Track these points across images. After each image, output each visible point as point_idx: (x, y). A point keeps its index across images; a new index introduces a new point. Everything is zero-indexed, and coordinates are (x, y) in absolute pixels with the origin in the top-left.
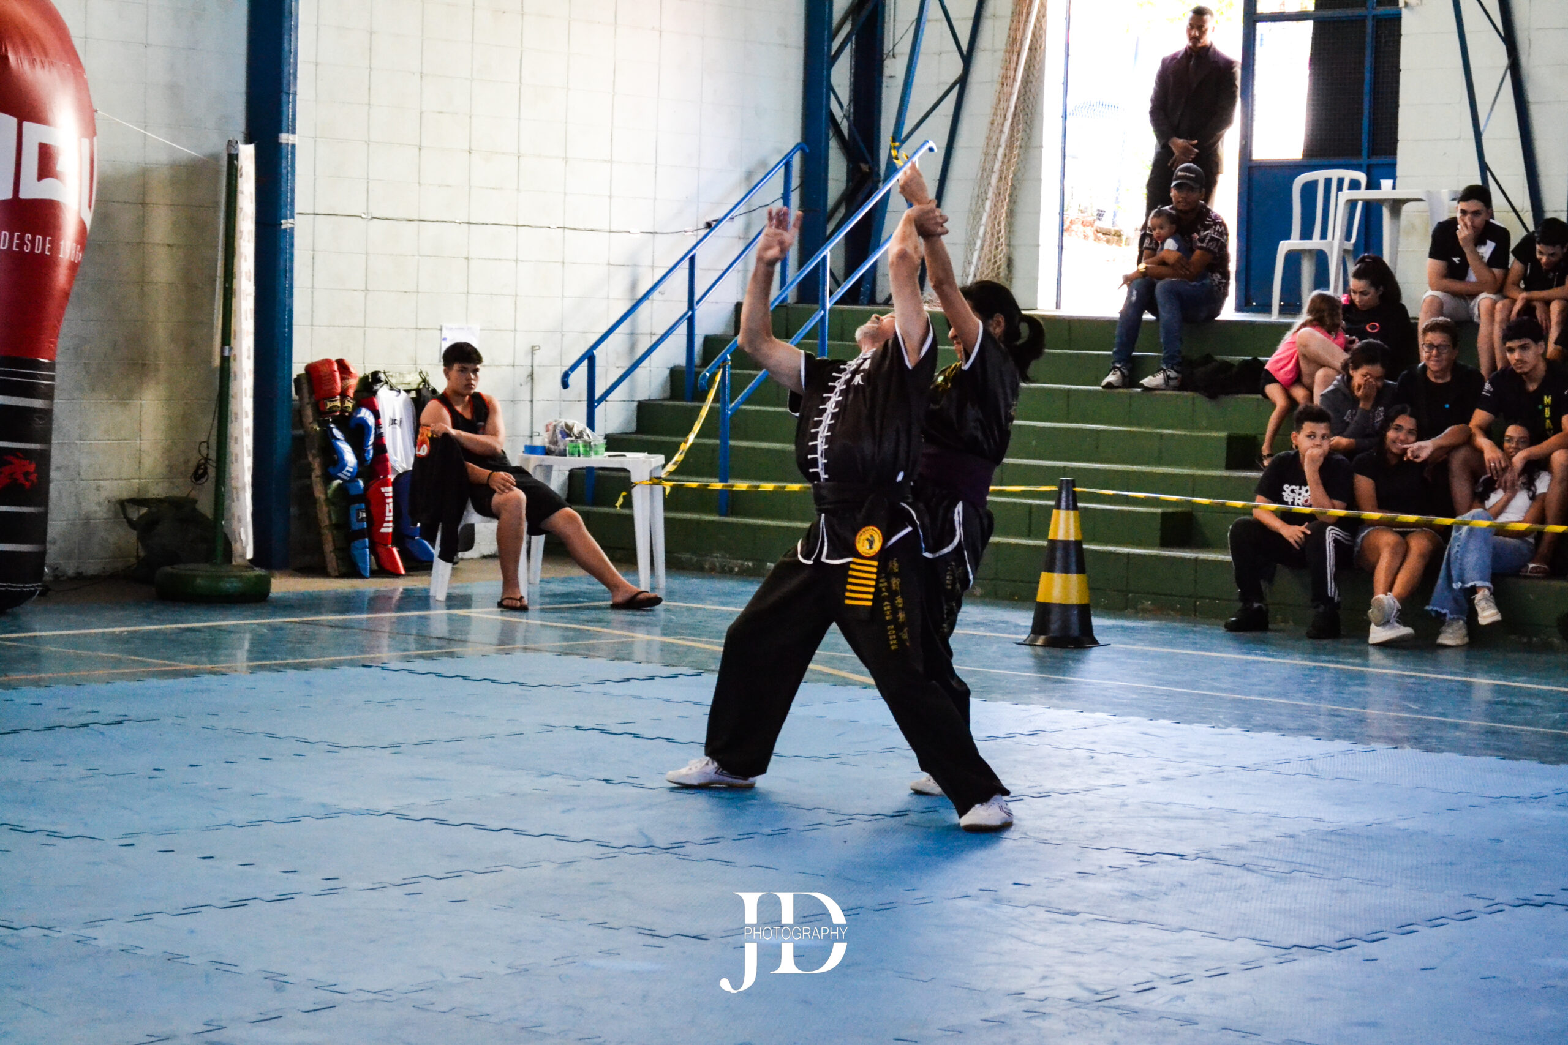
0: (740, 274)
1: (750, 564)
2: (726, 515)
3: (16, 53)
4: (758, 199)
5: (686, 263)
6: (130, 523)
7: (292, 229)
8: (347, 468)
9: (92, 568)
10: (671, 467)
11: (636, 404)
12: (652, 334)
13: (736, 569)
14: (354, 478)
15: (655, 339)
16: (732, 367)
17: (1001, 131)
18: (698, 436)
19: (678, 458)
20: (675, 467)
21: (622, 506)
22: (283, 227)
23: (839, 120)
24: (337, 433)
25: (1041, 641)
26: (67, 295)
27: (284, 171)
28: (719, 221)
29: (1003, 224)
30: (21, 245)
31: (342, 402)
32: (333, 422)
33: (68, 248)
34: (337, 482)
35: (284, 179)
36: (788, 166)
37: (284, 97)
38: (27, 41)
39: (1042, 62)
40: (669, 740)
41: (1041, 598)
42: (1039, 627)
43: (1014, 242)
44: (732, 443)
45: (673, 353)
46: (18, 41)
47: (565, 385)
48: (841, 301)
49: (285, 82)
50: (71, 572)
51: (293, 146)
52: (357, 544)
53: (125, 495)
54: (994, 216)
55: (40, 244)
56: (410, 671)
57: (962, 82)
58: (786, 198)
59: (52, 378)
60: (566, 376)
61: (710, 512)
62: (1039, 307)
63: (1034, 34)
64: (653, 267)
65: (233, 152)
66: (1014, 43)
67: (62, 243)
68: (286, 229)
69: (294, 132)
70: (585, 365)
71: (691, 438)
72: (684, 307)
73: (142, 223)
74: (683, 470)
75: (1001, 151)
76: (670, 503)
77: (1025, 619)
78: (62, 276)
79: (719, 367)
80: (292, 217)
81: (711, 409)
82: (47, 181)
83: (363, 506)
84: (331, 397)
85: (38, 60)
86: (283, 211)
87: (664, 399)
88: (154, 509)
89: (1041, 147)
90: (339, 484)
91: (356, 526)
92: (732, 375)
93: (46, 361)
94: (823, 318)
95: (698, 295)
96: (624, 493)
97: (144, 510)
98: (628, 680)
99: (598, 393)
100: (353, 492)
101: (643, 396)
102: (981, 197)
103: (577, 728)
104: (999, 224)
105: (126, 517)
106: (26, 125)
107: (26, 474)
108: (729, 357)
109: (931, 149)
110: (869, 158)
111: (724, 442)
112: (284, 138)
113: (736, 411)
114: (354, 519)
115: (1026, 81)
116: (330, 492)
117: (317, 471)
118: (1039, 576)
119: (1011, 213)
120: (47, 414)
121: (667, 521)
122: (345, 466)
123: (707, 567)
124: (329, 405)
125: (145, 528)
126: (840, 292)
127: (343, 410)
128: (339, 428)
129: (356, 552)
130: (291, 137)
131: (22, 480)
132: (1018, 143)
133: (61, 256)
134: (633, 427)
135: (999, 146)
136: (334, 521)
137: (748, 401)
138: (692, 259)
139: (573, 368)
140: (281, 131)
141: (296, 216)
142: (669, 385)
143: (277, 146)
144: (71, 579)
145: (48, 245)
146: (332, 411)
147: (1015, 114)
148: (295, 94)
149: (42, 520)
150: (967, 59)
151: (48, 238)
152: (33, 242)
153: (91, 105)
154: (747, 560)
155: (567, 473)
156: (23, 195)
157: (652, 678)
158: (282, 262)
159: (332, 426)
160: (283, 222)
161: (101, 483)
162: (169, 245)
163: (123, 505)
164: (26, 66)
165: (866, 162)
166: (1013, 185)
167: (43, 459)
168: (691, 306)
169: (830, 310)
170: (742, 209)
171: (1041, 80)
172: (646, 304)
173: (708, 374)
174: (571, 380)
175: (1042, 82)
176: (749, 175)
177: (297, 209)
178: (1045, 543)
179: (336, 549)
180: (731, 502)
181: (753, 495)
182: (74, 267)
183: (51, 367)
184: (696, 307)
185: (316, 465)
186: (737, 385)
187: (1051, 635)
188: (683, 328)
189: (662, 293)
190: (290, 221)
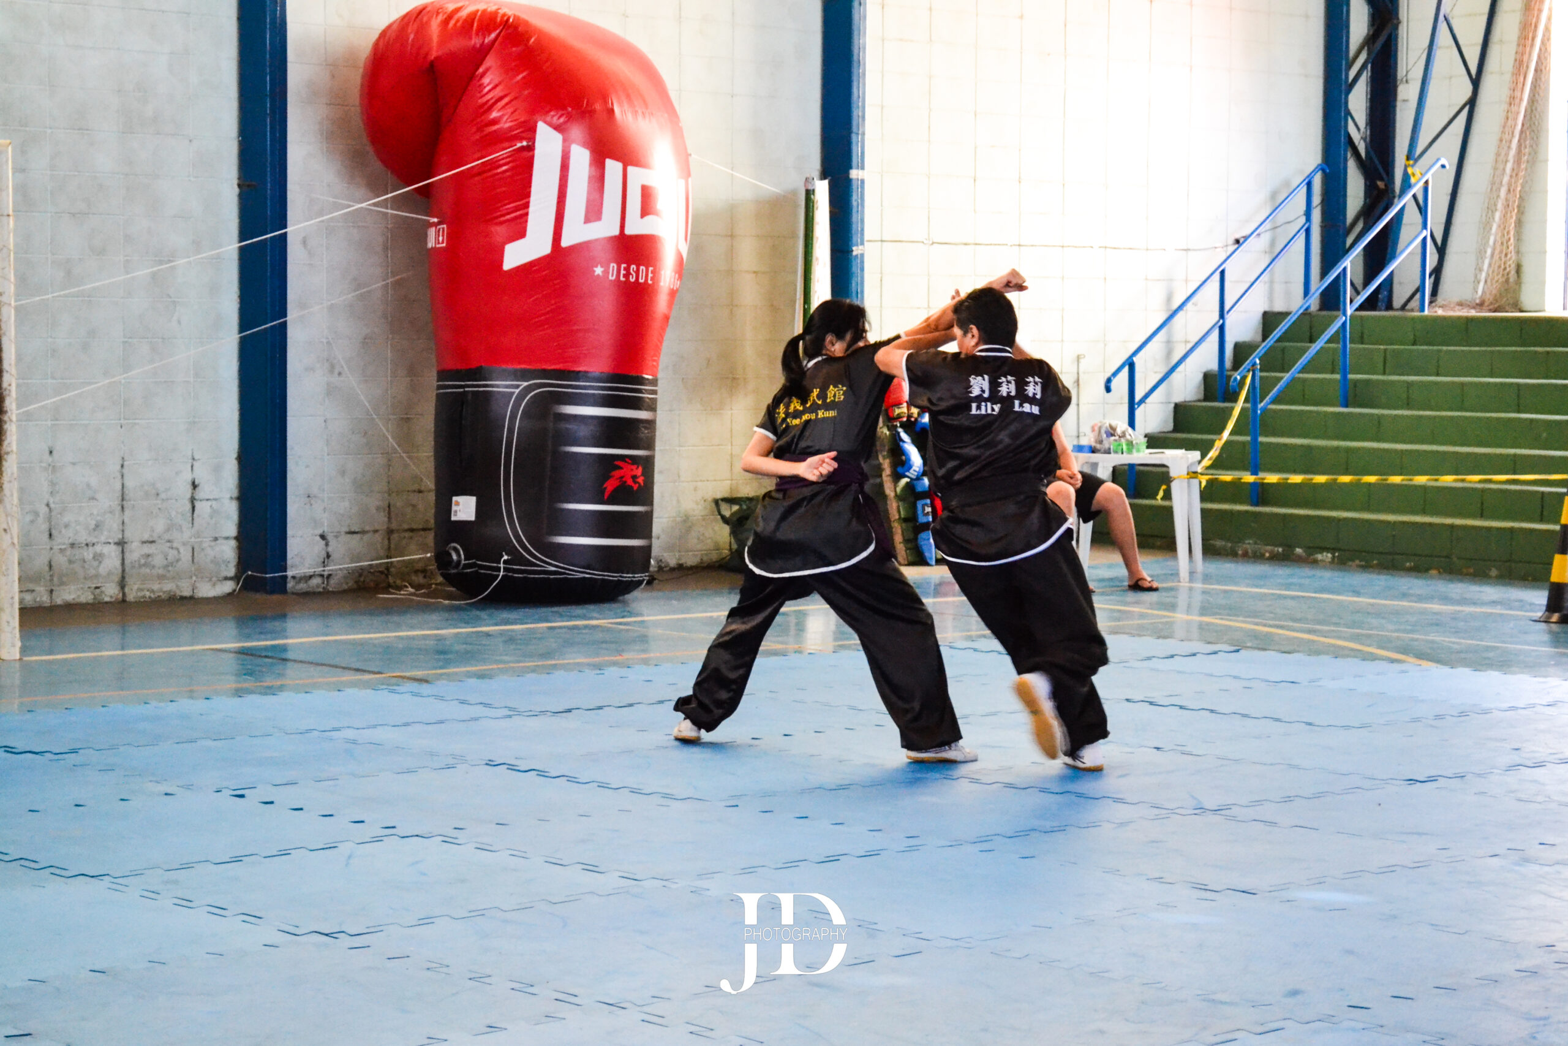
0: (1267, 285)
1: (1280, 550)
2: (1257, 505)
3: (621, 105)
4: (1282, 216)
5: (1217, 276)
6: (725, 520)
7: (862, 255)
8: (914, 468)
9: (690, 560)
10: (1206, 462)
11: (1173, 405)
12: (1186, 342)
13: (1267, 555)
14: (918, 478)
15: (1189, 346)
16: (1261, 370)
17: (1509, 147)
18: (1232, 433)
19: (1213, 453)
20: (1210, 462)
21: (1162, 499)
22: (854, 253)
23: (1357, 144)
24: (904, 436)
25: (1555, 617)
26: (667, 318)
27: (854, 203)
28: (1246, 238)
29: (1512, 233)
30: (627, 275)
31: (908, 409)
32: (901, 426)
33: (667, 277)
34: (904, 481)
35: (854, 210)
36: (1309, 185)
37: (854, 136)
38: (630, 94)
39: (1547, 82)
40: (1212, 711)
41: (1555, 578)
42: (1553, 605)
43: (1523, 249)
44: (1261, 439)
45: (1206, 359)
46: (623, 98)
47: (1108, 389)
48: (1361, 308)
49: (854, 123)
50: (673, 563)
51: (863, 181)
52: (923, 535)
53: (719, 496)
54: (1503, 227)
55: (644, 275)
56: (975, 650)
57: (1472, 102)
58: (1308, 214)
59: (655, 392)
60: (1109, 381)
61: (1241, 503)
62: (1546, 309)
63: (1539, 57)
64: (1186, 281)
65: (810, 188)
66: (1520, 65)
67: (663, 272)
68: (857, 256)
69: (863, 168)
70: (1126, 369)
71: (1226, 435)
72: (1216, 316)
73: (731, 253)
74: (1218, 464)
75: (1509, 166)
76: (1206, 495)
77: (1539, 598)
78: (661, 303)
79: (1249, 371)
80: (862, 243)
81: (1243, 410)
82: (648, 218)
83: (928, 501)
84: (898, 404)
85: (640, 112)
86: (854, 240)
87: (1199, 401)
88: (745, 507)
89: (1546, 161)
90: (907, 483)
91: (922, 519)
92: (1261, 378)
93: (650, 377)
94: (1344, 324)
95: (1227, 307)
96: (1164, 487)
97: (736, 508)
98: (1172, 656)
99: (1138, 398)
100: (919, 489)
101: (1179, 398)
102: (1491, 209)
103: (1128, 700)
104: (1508, 233)
105: (720, 513)
106: (630, 169)
107: (634, 477)
108: (1258, 361)
109: (1443, 166)
110: (1385, 176)
111: (1255, 439)
112: (854, 174)
113: (1264, 410)
114: (920, 512)
115: (1532, 101)
116: (898, 490)
117: (887, 471)
118: (1552, 558)
119: (1519, 223)
120: (650, 424)
121: (1204, 512)
122: (910, 467)
123: (1240, 552)
124: (897, 411)
125: (738, 524)
126: (1360, 299)
127: (909, 416)
128: (906, 432)
129: (922, 543)
130: (860, 172)
131: (630, 482)
132: (1526, 157)
133: (662, 284)
134: (1170, 426)
135: (1507, 161)
136: (902, 516)
137: (1275, 401)
138: (1222, 273)
139: (1115, 374)
140: (850, 167)
141: (866, 243)
142: (1202, 387)
143: (848, 181)
144: (673, 569)
145: (650, 275)
146: (899, 417)
147: (1522, 132)
148: (864, 134)
149: (648, 517)
150: (1476, 83)
151: (651, 269)
152: (637, 272)
153: (686, 149)
154: (1276, 546)
155: (1111, 469)
156: (629, 231)
157: (1194, 655)
158: (854, 285)
159: (900, 430)
160: (854, 248)
161: (699, 484)
162: (755, 272)
163: (716, 502)
164: (630, 117)
165: (1382, 179)
166: (1520, 196)
167: (648, 464)
168: (1222, 316)
169: (1350, 316)
170: (1268, 225)
171: (1546, 99)
172: (1180, 315)
173: (1239, 378)
174: (1114, 385)
175: (1547, 100)
176: (1274, 195)
177: (867, 237)
178: (1557, 528)
179: (906, 541)
180: (1261, 494)
181: (1283, 486)
182: (673, 293)
183: (654, 382)
184: (1226, 316)
185: (886, 464)
186: (1266, 386)
187: (1565, 612)
188: (1215, 334)
189: (1195, 304)
190: (860, 247)
